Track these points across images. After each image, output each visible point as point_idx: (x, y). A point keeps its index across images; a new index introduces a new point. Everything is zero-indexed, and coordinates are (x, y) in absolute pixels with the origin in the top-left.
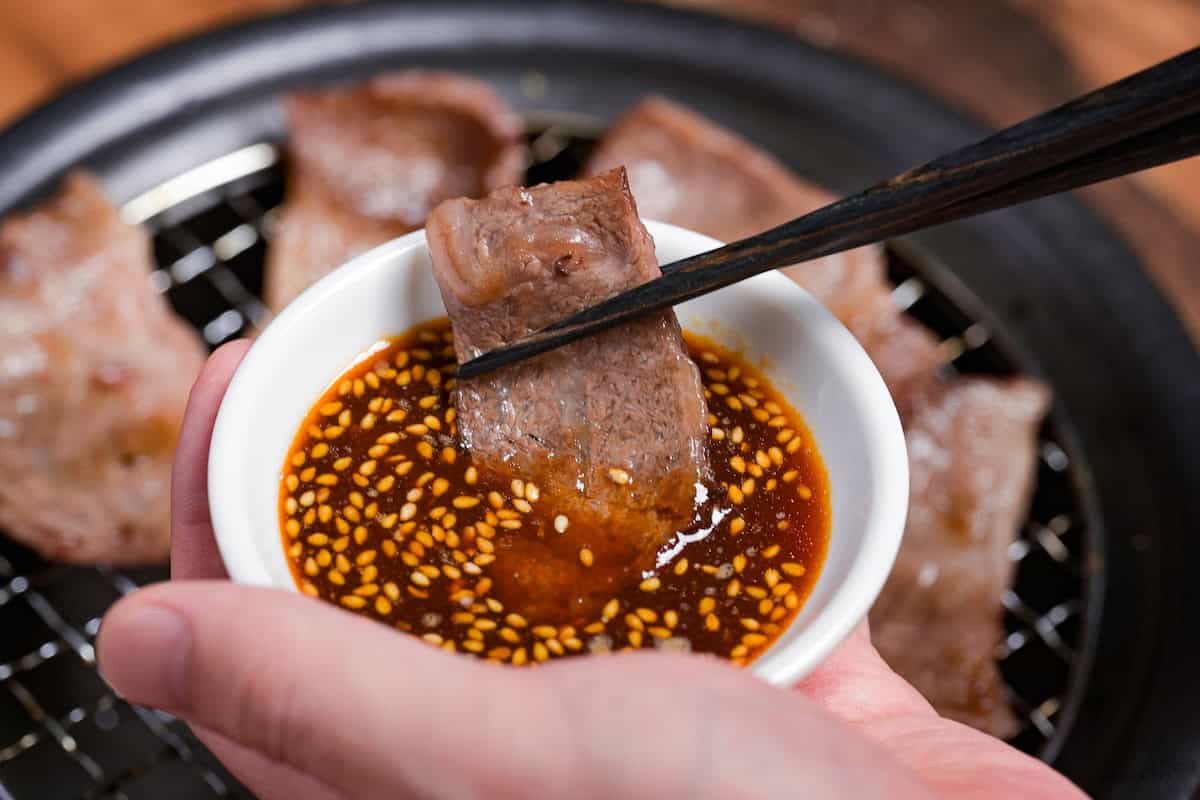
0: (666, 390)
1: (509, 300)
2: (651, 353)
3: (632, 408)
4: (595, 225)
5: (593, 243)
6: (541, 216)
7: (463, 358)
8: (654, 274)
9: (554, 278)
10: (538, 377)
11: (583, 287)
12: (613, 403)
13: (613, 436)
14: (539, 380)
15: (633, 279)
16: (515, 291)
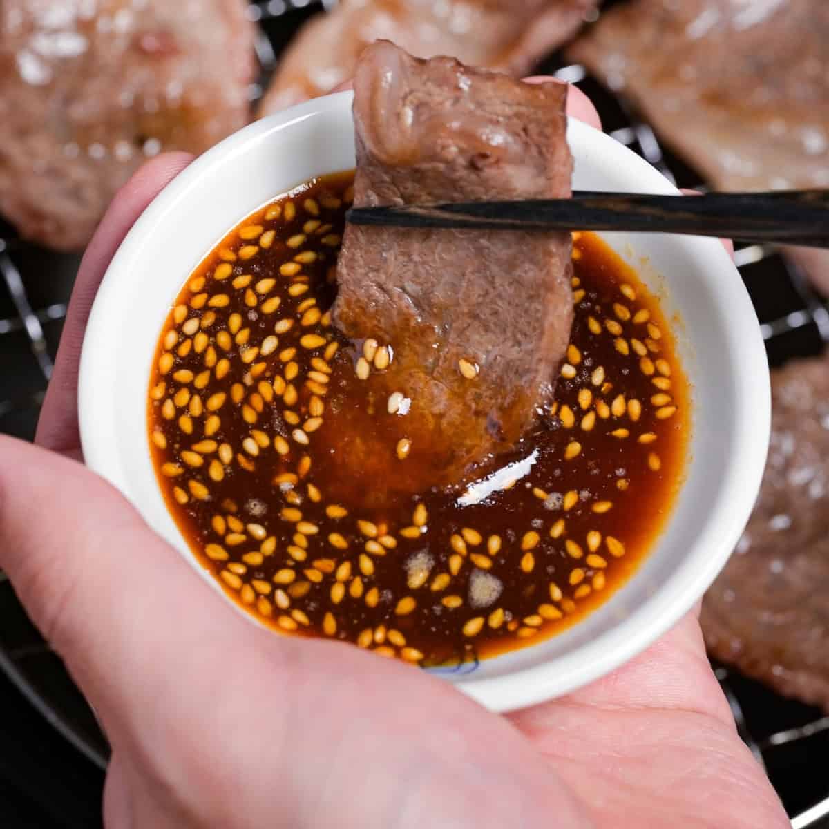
0: (536, 305)
1: (417, 171)
2: (532, 267)
3: (502, 305)
4: (522, 134)
5: (516, 147)
6: (472, 106)
7: (359, 202)
8: (564, 193)
9: (466, 168)
10: (424, 240)
11: (492, 183)
12: (487, 293)
13: (476, 323)
14: (424, 245)
15: (541, 193)
16: (425, 166)
